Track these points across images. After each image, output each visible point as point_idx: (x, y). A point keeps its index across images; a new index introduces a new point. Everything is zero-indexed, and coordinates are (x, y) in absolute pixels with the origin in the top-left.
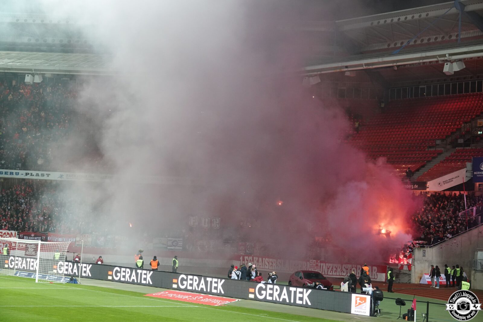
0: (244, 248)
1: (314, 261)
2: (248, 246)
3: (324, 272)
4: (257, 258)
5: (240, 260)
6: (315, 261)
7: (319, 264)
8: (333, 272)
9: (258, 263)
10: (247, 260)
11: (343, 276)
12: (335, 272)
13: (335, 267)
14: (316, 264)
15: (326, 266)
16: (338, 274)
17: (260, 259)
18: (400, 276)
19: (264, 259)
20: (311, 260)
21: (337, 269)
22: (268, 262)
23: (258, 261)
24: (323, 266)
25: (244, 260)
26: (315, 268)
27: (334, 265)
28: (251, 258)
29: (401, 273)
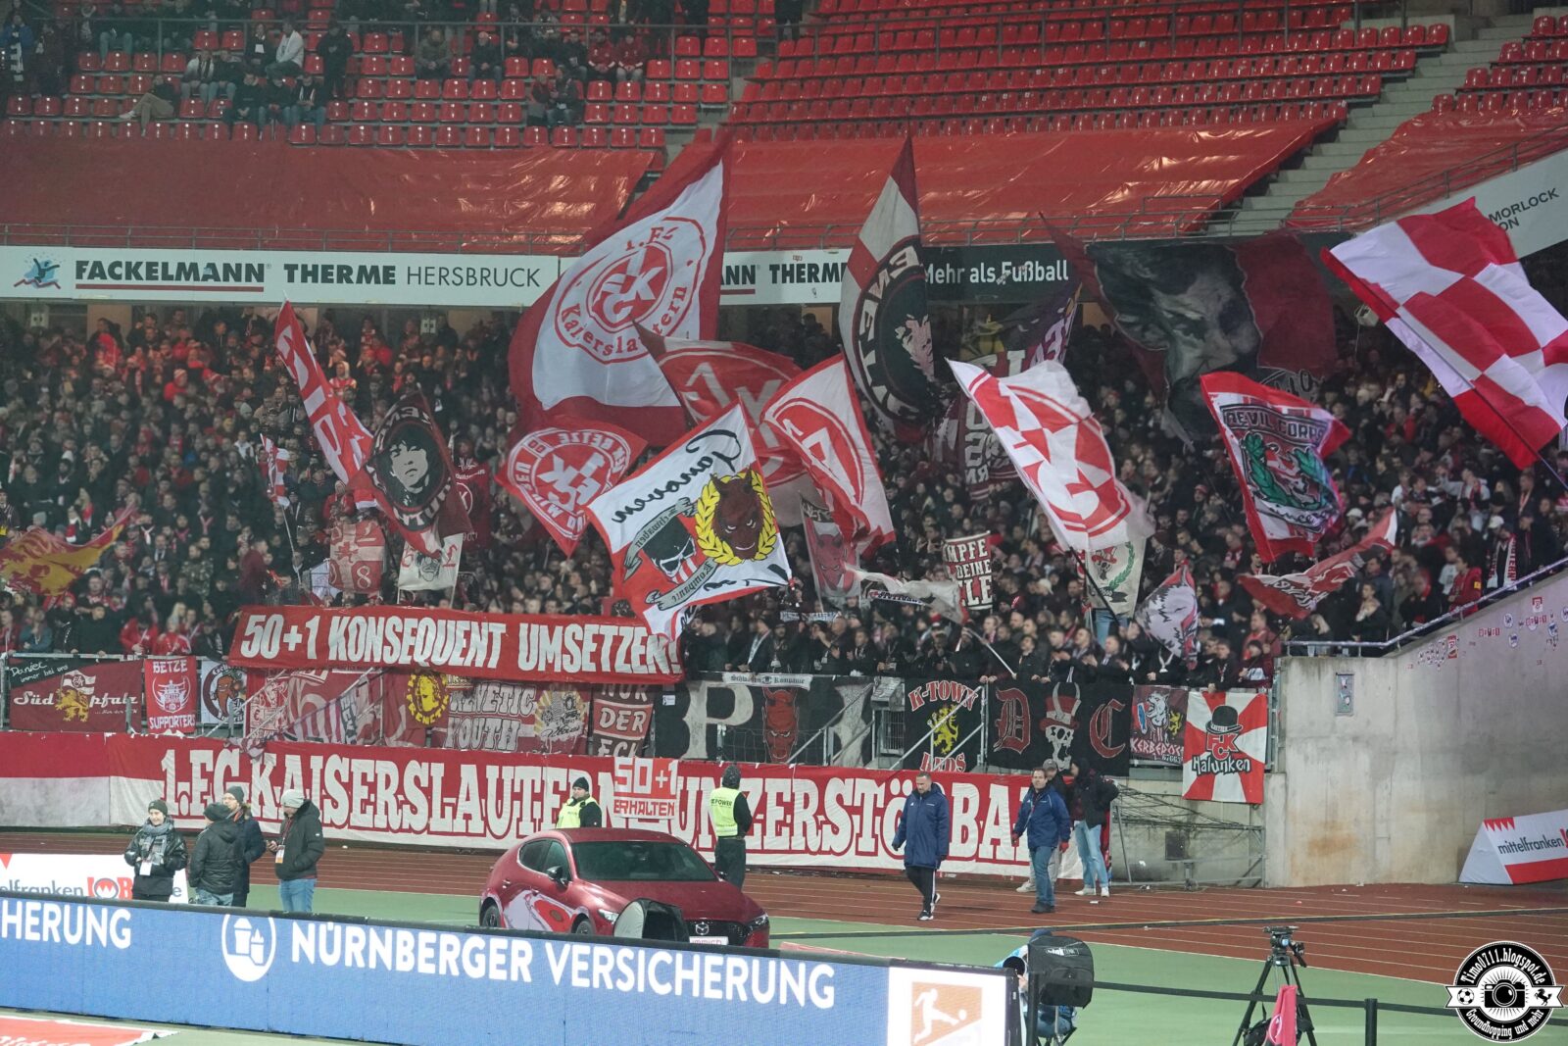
0: (181, 699)
1: (641, 762)
2: (210, 677)
3: (711, 831)
4: (271, 760)
5: (162, 776)
6: (648, 763)
7: (676, 784)
8: (764, 832)
9: (277, 789)
10: (208, 776)
11: (831, 852)
12: (779, 833)
13: (780, 796)
14: (655, 784)
16: (798, 843)
17: (293, 763)
18: (1192, 842)
19: (316, 762)
20: (619, 761)
21: (789, 808)
22: (345, 779)
23: (278, 778)
24: (699, 794)
25: (184, 772)
26: (651, 808)
27: (775, 785)
28: (230, 759)
29: (1198, 821)
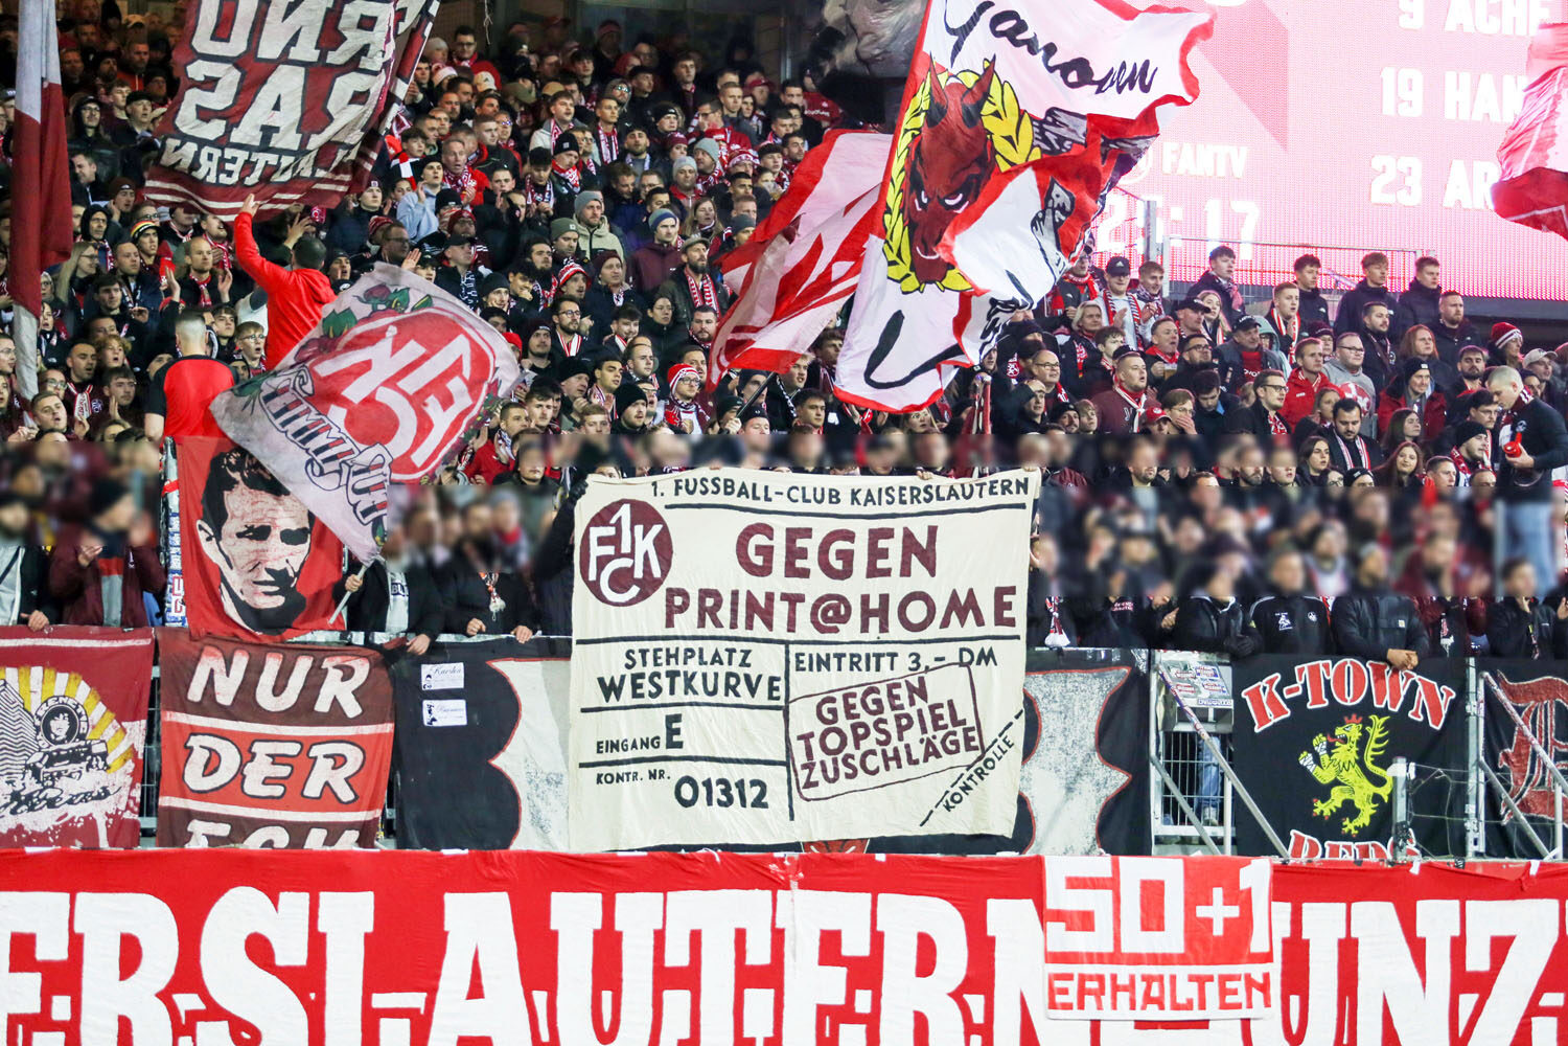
14: (1196, 930)
15: (1418, 948)
26: (1187, 990)
